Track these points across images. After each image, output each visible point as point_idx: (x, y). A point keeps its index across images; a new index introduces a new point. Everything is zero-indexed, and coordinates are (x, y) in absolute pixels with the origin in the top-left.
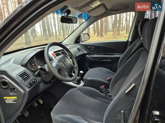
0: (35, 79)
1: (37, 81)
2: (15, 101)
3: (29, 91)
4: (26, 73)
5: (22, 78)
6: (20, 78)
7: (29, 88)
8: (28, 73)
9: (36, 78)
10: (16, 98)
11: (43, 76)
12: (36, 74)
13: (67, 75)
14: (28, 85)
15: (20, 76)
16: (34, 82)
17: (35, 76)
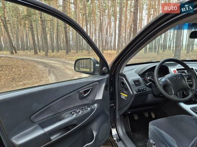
0: (145, 88)
1: (145, 90)
2: (126, 98)
3: (136, 94)
4: (139, 81)
5: (135, 83)
6: (133, 83)
7: (137, 92)
8: (140, 81)
9: (147, 88)
10: (127, 96)
11: (154, 89)
12: (148, 84)
13: (173, 93)
14: (137, 90)
15: (133, 81)
16: (143, 90)
17: (146, 86)
